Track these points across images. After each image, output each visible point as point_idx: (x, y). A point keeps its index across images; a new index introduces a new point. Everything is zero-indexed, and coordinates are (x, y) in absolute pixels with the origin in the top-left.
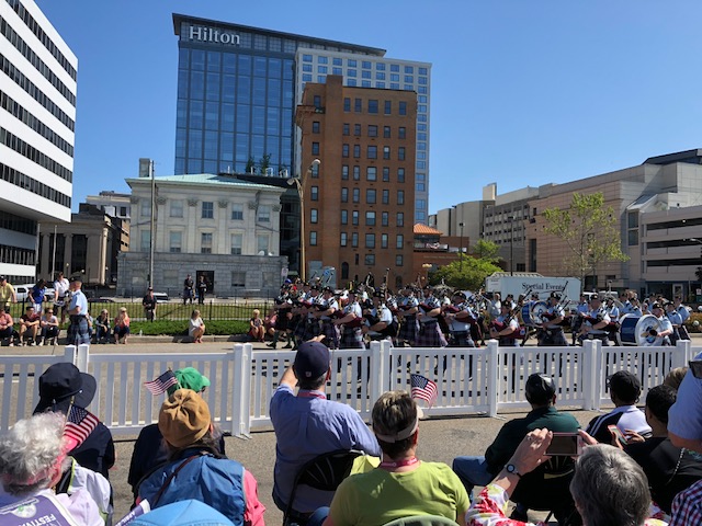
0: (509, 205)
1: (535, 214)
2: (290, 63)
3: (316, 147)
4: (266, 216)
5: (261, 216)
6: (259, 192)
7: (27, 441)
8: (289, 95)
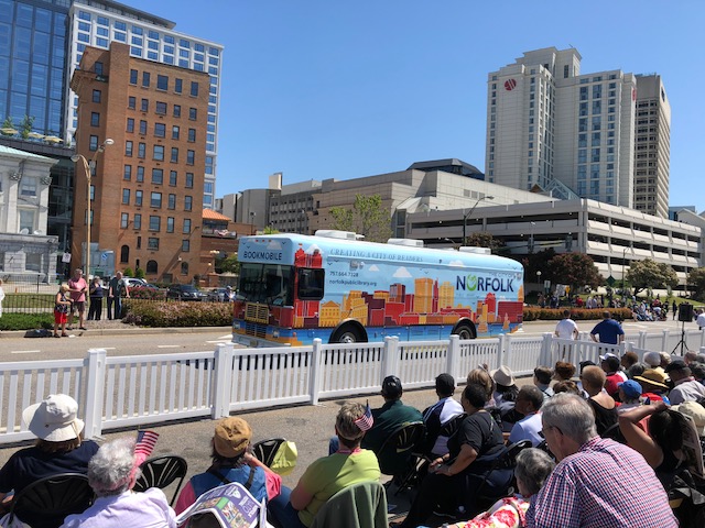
0: (294, 195)
1: (318, 207)
2: (63, 18)
3: (96, 117)
4: (32, 189)
5: (26, 188)
6: (24, 161)
7: (109, 459)
8: (60, 53)
